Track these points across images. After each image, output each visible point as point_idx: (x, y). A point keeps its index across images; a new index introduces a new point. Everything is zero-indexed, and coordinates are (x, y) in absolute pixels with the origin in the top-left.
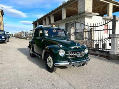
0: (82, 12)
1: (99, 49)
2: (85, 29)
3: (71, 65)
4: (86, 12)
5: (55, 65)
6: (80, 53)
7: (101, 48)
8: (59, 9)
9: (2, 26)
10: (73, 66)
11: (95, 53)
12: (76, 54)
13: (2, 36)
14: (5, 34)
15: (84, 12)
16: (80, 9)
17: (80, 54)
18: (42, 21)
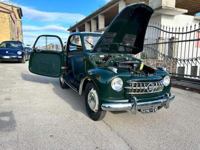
0: (156, 7)
1: (185, 77)
2: (159, 38)
3: (135, 109)
4: (163, 7)
5: (102, 108)
6: (155, 85)
7: (189, 73)
8: (114, 3)
9: (19, 34)
10: (140, 110)
11: (179, 83)
12: (146, 88)
13: (18, 51)
14: (22, 48)
15: (161, 8)
16: (152, 2)
17: (155, 87)
18: (84, 25)
